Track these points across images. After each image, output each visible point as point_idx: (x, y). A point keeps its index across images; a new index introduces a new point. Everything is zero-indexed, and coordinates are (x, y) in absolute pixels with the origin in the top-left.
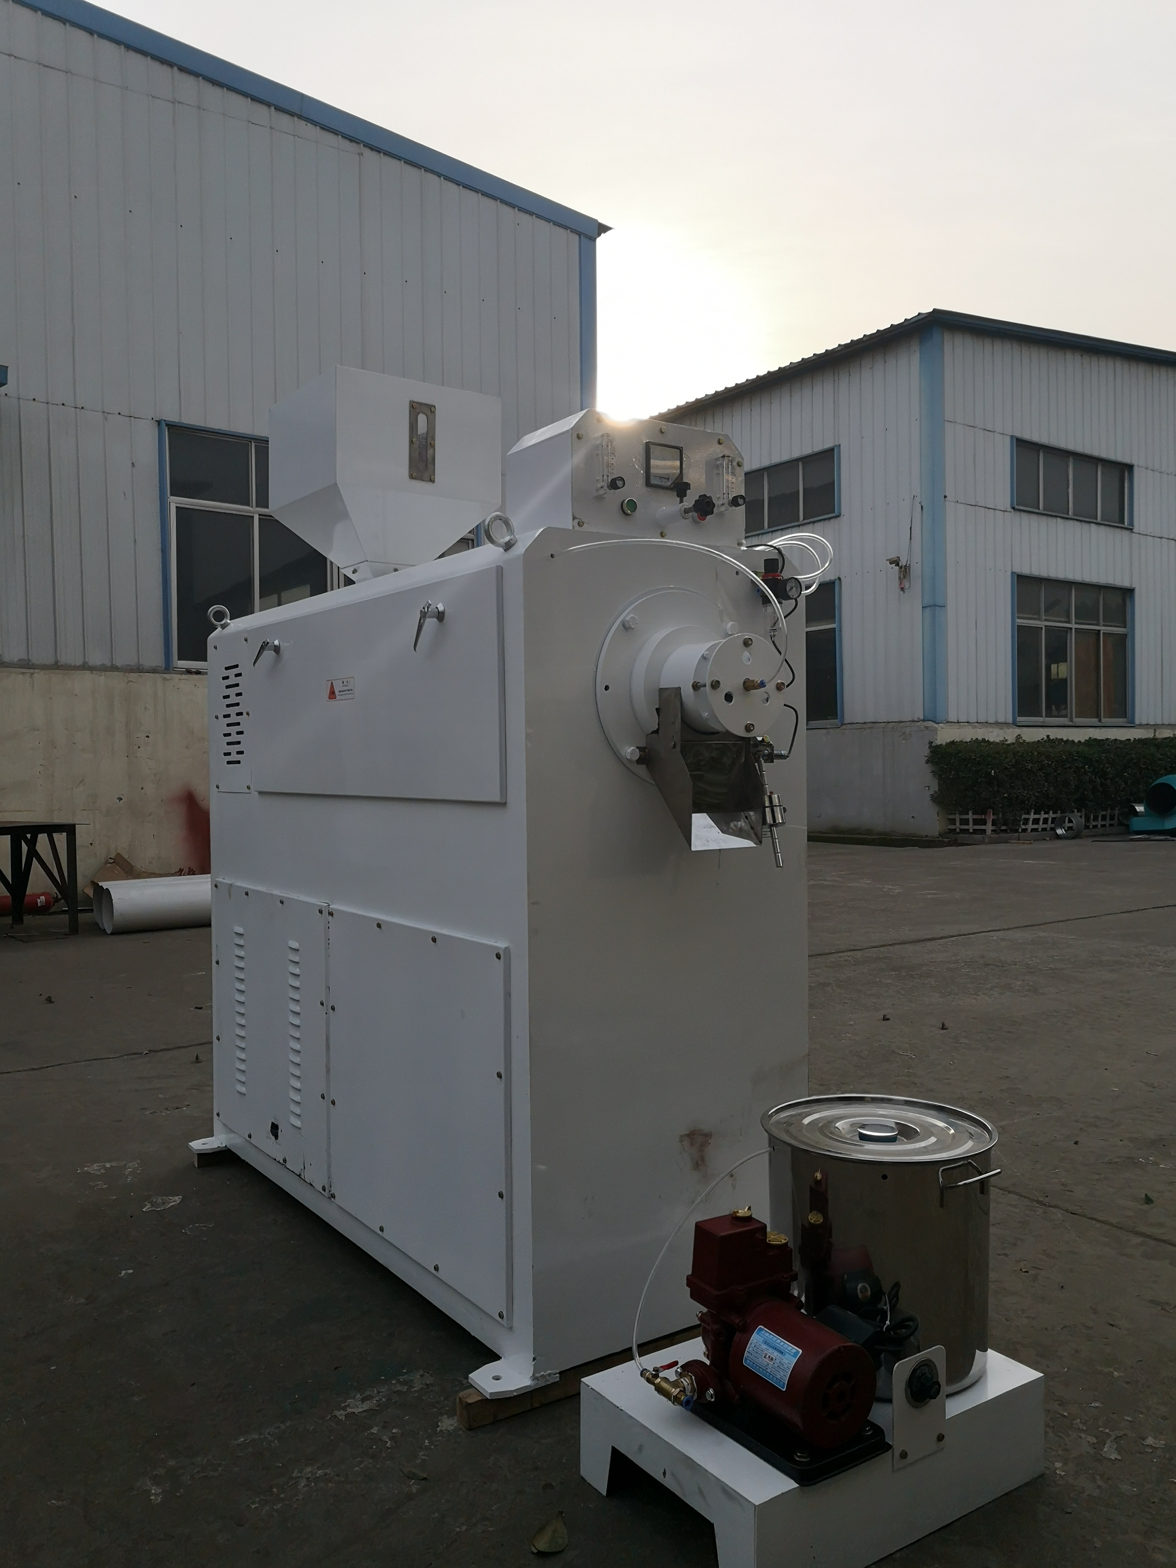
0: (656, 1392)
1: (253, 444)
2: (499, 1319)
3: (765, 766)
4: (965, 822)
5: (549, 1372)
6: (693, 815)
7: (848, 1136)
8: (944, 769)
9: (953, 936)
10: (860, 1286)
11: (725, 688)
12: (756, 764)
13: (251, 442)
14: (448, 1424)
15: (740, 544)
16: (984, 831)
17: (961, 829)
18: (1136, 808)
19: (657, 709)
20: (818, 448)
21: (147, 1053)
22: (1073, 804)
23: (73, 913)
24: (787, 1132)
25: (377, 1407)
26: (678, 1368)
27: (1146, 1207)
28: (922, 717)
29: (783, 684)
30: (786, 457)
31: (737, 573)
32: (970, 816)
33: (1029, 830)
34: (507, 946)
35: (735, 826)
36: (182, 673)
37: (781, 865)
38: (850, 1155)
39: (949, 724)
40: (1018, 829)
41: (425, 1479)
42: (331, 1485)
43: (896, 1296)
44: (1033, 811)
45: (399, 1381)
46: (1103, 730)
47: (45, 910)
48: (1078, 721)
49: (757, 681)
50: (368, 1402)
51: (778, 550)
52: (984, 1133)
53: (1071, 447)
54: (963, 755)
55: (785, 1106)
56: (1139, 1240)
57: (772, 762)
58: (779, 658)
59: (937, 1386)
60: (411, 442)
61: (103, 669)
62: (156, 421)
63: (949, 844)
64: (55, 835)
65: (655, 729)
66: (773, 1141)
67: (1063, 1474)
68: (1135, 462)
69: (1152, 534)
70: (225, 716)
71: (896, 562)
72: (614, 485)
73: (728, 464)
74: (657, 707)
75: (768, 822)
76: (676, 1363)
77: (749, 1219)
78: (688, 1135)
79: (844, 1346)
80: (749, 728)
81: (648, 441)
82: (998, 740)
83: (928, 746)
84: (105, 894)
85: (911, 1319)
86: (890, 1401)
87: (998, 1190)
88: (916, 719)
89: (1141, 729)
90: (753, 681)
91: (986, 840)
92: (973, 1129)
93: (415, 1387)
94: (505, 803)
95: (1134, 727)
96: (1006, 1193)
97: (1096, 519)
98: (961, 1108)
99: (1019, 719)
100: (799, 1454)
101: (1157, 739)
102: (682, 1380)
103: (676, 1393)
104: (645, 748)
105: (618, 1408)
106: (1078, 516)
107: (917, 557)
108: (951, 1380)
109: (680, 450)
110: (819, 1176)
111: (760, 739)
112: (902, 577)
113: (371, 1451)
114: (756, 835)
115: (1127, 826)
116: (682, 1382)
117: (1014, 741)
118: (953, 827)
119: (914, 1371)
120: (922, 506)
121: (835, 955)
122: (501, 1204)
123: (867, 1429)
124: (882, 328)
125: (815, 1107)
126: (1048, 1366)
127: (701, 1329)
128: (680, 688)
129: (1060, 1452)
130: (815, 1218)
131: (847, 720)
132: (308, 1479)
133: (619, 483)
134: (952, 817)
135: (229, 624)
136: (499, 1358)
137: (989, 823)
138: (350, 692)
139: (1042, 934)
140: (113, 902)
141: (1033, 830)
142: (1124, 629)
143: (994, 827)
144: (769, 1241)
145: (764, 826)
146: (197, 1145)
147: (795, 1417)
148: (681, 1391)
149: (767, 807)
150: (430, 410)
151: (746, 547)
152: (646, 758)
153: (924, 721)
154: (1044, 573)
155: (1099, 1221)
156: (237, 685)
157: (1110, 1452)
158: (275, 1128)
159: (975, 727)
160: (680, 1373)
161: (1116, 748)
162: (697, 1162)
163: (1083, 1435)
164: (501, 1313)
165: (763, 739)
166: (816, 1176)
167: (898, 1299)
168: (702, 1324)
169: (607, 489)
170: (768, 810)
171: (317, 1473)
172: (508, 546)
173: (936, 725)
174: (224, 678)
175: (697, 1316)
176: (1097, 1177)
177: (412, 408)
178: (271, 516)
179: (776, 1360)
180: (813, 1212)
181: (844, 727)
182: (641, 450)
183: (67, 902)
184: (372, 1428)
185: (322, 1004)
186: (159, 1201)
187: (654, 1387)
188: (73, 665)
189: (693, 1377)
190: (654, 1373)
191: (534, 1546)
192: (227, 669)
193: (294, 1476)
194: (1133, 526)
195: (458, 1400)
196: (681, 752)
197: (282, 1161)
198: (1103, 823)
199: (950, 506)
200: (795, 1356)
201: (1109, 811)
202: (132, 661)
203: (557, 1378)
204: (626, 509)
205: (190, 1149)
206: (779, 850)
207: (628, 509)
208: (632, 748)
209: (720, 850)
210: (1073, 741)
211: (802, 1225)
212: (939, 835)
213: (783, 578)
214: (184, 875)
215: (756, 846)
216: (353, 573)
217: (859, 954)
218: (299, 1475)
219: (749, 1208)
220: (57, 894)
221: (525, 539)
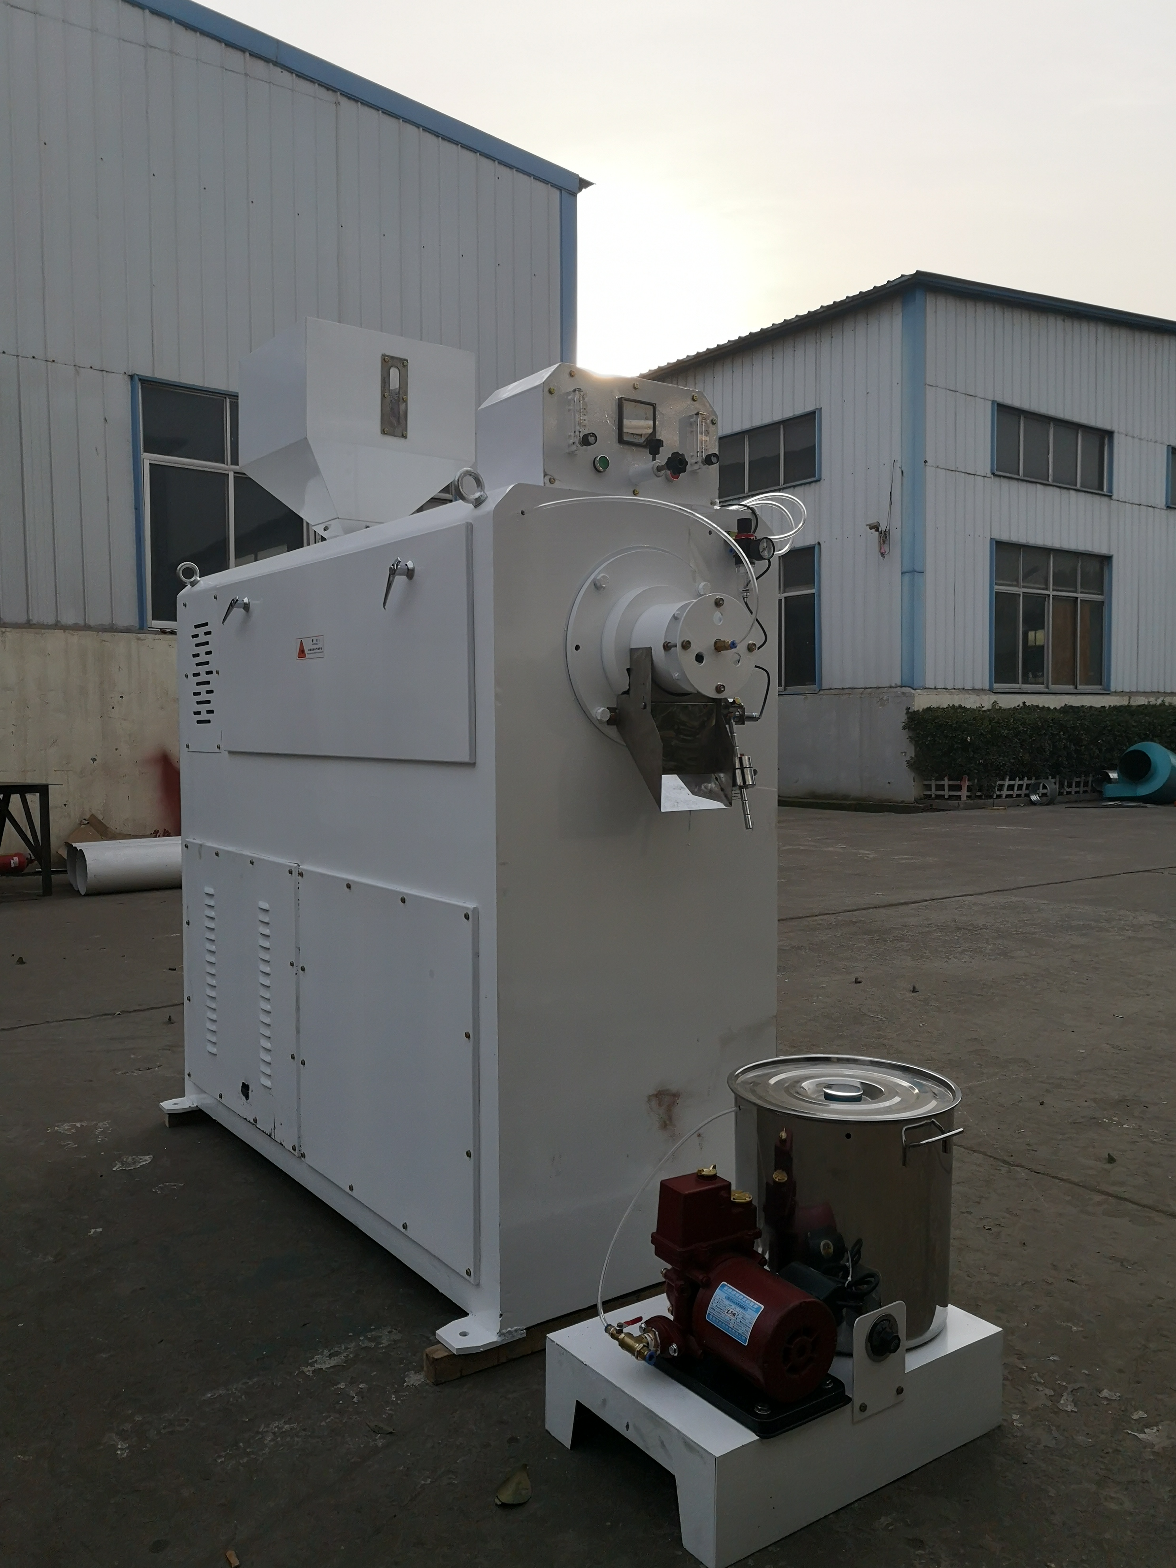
0: (620, 1347)
1: (228, 400)
2: (467, 1277)
3: (735, 727)
4: (941, 788)
5: (515, 1328)
6: (663, 776)
7: (814, 1096)
8: (920, 735)
9: (926, 901)
10: (822, 1244)
11: (695, 649)
12: (727, 726)
13: (226, 398)
14: (415, 1379)
15: (713, 503)
16: (959, 797)
17: (936, 795)
18: (1110, 774)
19: (628, 670)
20: (799, 411)
21: (119, 1014)
22: (1048, 771)
23: (47, 874)
24: (753, 1092)
25: (344, 1363)
26: (642, 1324)
27: (1108, 1166)
28: (899, 684)
29: (754, 645)
30: (767, 420)
31: (710, 533)
32: (946, 782)
33: (1004, 796)
34: (475, 906)
35: (706, 787)
36: (156, 633)
37: (751, 827)
38: (815, 1114)
39: (925, 690)
40: (993, 795)
41: (391, 1433)
42: (298, 1439)
43: (859, 1252)
44: (1008, 777)
45: (366, 1337)
46: (1079, 697)
47: (18, 871)
48: (1054, 688)
49: (728, 642)
50: (336, 1358)
51: (752, 509)
52: (948, 1093)
53: (1052, 413)
54: (940, 721)
55: (752, 1066)
56: (1098, 1198)
57: (743, 724)
58: (750, 618)
59: (897, 1341)
60: (383, 397)
61: (75, 628)
62: (129, 375)
63: (924, 810)
64: (29, 796)
65: (626, 690)
66: (739, 1100)
67: (1019, 1425)
68: (1115, 428)
69: (1131, 502)
70: (195, 675)
71: (875, 527)
72: (586, 441)
73: (702, 422)
74: (629, 667)
75: (739, 783)
76: (640, 1319)
77: (714, 1177)
78: (656, 1095)
79: (805, 1302)
80: (719, 689)
81: (621, 397)
82: (974, 707)
83: (905, 713)
84: (78, 856)
85: (872, 1275)
86: (850, 1355)
87: (963, 1150)
88: (893, 685)
89: (1116, 696)
90: (724, 641)
91: (962, 806)
92: (937, 1089)
93: (382, 1343)
94: (475, 763)
95: (1109, 694)
96: (971, 1152)
97: (1076, 485)
98: (929, 1069)
99: (996, 685)
100: (759, 1408)
101: (1132, 706)
102: (646, 1335)
103: (639, 1349)
104: (616, 709)
105: (582, 1362)
106: (1057, 482)
107: (896, 523)
108: (910, 1336)
109: (654, 406)
110: (784, 1135)
111: (731, 700)
112: (881, 542)
113: (337, 1407)
114: (726, 796)
115: (1101, 792)
116: (646, 1337)
117: (990, 708)
118: (928, 793)
119: (875, 1325)
120: (902, 472)
121: (809, 919)
122: (470, 1163)
123: (828, 1382)
124: (865, 289)
125: (781, 1067)
126: (1009, 1322)
127: (665, 1287)
128: (650, 648)
129: (1018, 1405)
130: (779, 1176)
131: (825, 686)
132: (274, 1433)
133: (591, 439)
134: (926, 783)
135: (198, 581)
136: (466, 1314)
137: (965, 789)
138: (320, 650)
139: (1014, 899)
140: (87, 864)
141: (1007, 796)
142: (1100, 596)
143: (970, 793)
144: (734, 1199)
145: (734, 788)
146: (169, 1105)
147: (756, 1372)
148: (644, 1346)
149: (738, 769)
150: (402, 364)
151: (720, 506)
152: (617, 718)
153: (901, 687)
154: (1023, 540)
155: (1062, 1180)
156: (207, 643)
157: (1066, 1404)
158: (245, 1088)
159: (951, 694)
160: (644, 1328)
161: (1091, 716)
162: (665, 1122)
163: (1041, 1389)
164: (468, 1271)
165: (734, 700)
166: (782, 1135)
167: (860, 1255)
168: (667, 1281)
169: (579, 446)
170: (738, 772)
171: (283, 1427)
172: (478, 503)
173: (913, 691)
174: (194, 636)
175: (662, 1273)
176: (1060, 1137)
177: (383, 362)
178: (244, 474)
179: (738, 1315)
180: (777, 1171)
181: (821, 692)
182: (613, 408)
183: (40, 864)
184: (339, 1383)
185: (292, 965)
186: (130, 1160)
187: (618, 1342)
188: (45, 623)
189: (657, 1333)
190: (618, 1328)
191: (498, 1498)
192: (196, 627)
193: (261, 1430)
194: (1112, 493)
195: (425, 1356)
196: (651, 713)
197: (252, 1121)
198: (1078, 789)
199: (930, 471)
200: (757, 1312)
201: (1083, 778)
202: (106, 621)
203: (524, 1334)
204: (598, 466)
205: (161, 1109)
206: (748, 811)
207: (600, 466)
208: (603, 708)
209: (690, 811)
210: (1049, 708)
211: (767, 1184)
212: (915, 801)
213: (756, 538)
214: (159, 836)
215: (725, 807)
216: (325, 530)
217: (832, 918)
218: (265, 1430)
219: (714, 1167)
220: (30, 855)
221: (495, 495)
